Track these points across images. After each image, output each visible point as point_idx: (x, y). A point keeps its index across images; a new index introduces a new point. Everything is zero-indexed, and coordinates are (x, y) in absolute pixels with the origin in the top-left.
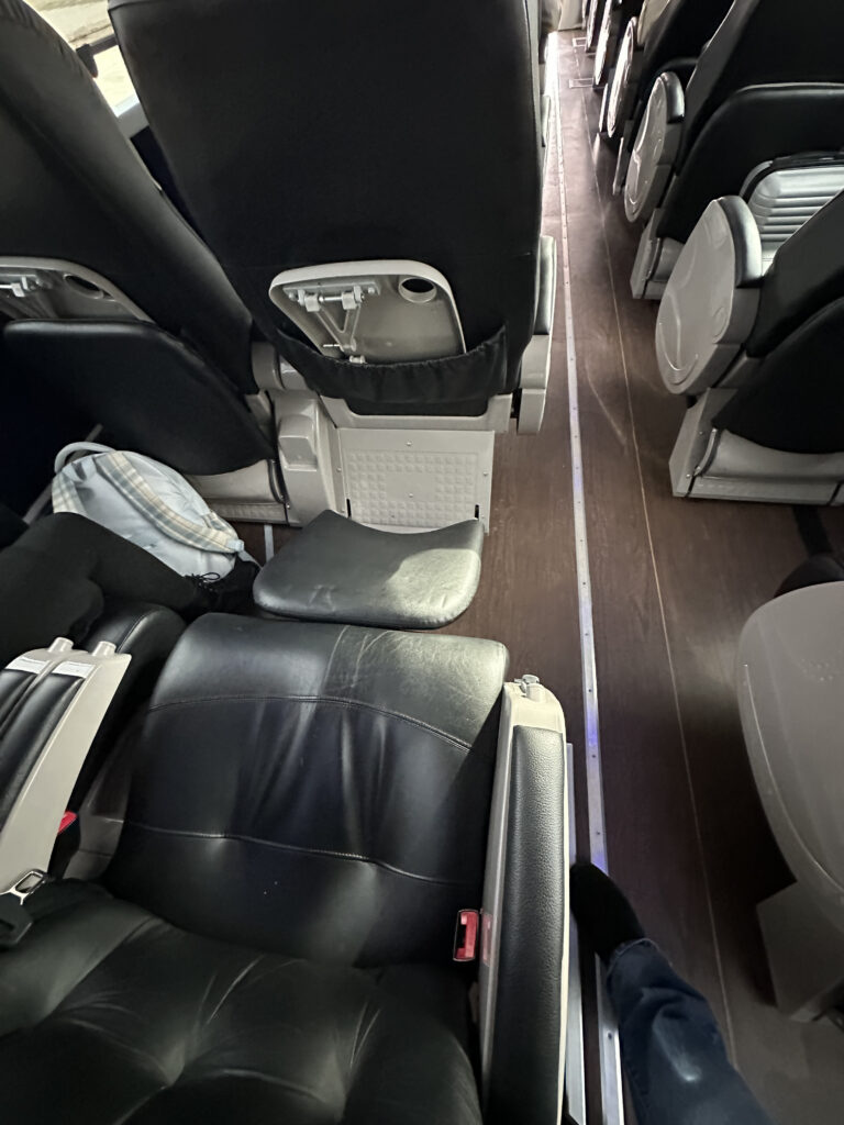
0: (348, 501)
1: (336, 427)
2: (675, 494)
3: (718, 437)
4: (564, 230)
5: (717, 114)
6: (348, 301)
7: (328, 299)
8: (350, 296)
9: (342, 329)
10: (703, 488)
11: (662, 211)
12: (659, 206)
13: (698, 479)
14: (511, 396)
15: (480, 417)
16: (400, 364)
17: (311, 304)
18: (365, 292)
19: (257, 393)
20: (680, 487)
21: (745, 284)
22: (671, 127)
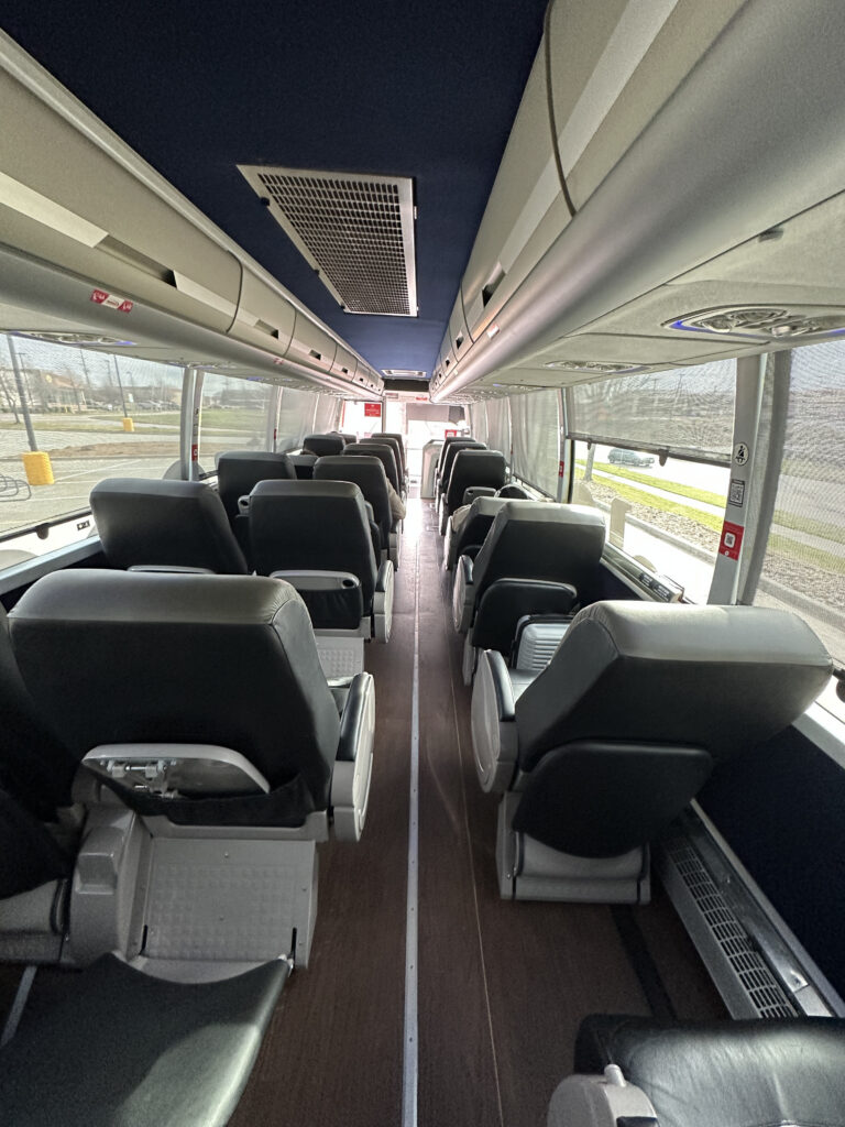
0: (146, 928)
1: (152, 836)
2: (503, 897)
3: (522, 841)
4: (417, 624)
5: (490, 589)
7: (133, 768)
8: (154, 768)
10: (526, 889)
11: (472, 630)
12: (472, 626)
13: (518, 880)
14: (325, 813)
15: (298, 829)
17: (117, 771)
19: (71, 804)
20: (506, 889)
21: (506, 719)
22: (469, 586)
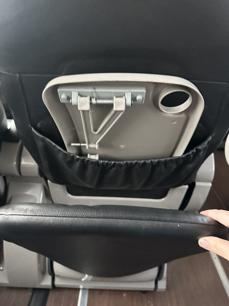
6: (119, 104)
7: (99, 101)
9: (95, 130)
14: (187, 187)
15: (163, 199)
16: (129, 162)
17: (83, 103)
18: (134, 99)
